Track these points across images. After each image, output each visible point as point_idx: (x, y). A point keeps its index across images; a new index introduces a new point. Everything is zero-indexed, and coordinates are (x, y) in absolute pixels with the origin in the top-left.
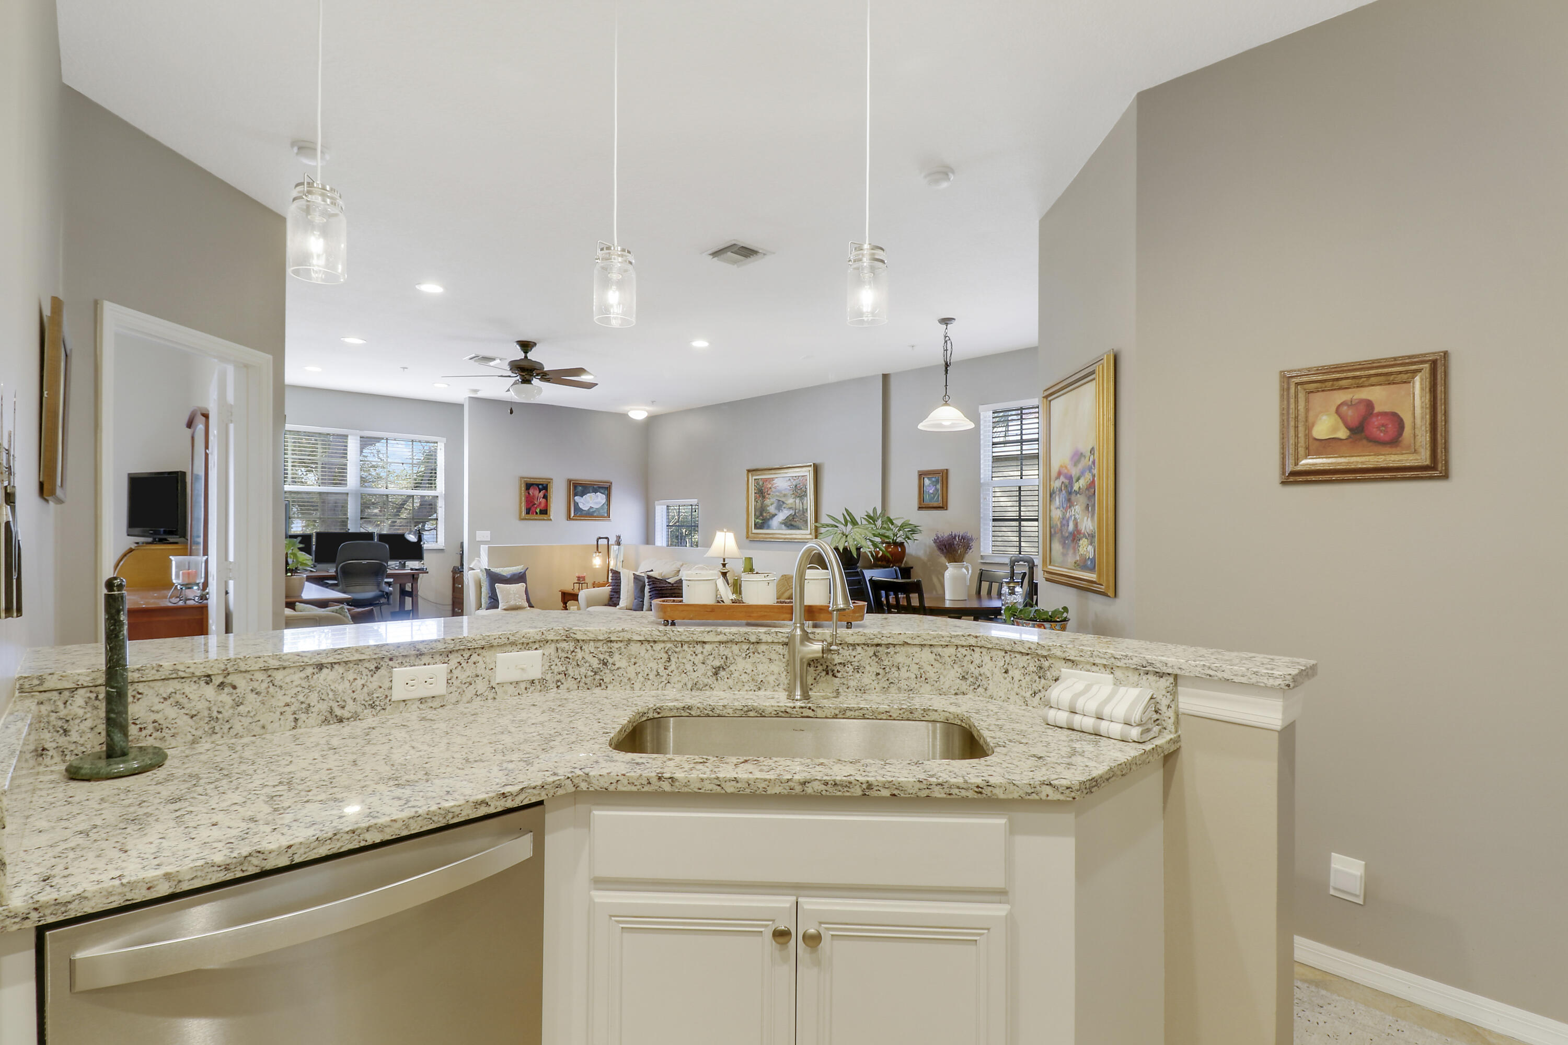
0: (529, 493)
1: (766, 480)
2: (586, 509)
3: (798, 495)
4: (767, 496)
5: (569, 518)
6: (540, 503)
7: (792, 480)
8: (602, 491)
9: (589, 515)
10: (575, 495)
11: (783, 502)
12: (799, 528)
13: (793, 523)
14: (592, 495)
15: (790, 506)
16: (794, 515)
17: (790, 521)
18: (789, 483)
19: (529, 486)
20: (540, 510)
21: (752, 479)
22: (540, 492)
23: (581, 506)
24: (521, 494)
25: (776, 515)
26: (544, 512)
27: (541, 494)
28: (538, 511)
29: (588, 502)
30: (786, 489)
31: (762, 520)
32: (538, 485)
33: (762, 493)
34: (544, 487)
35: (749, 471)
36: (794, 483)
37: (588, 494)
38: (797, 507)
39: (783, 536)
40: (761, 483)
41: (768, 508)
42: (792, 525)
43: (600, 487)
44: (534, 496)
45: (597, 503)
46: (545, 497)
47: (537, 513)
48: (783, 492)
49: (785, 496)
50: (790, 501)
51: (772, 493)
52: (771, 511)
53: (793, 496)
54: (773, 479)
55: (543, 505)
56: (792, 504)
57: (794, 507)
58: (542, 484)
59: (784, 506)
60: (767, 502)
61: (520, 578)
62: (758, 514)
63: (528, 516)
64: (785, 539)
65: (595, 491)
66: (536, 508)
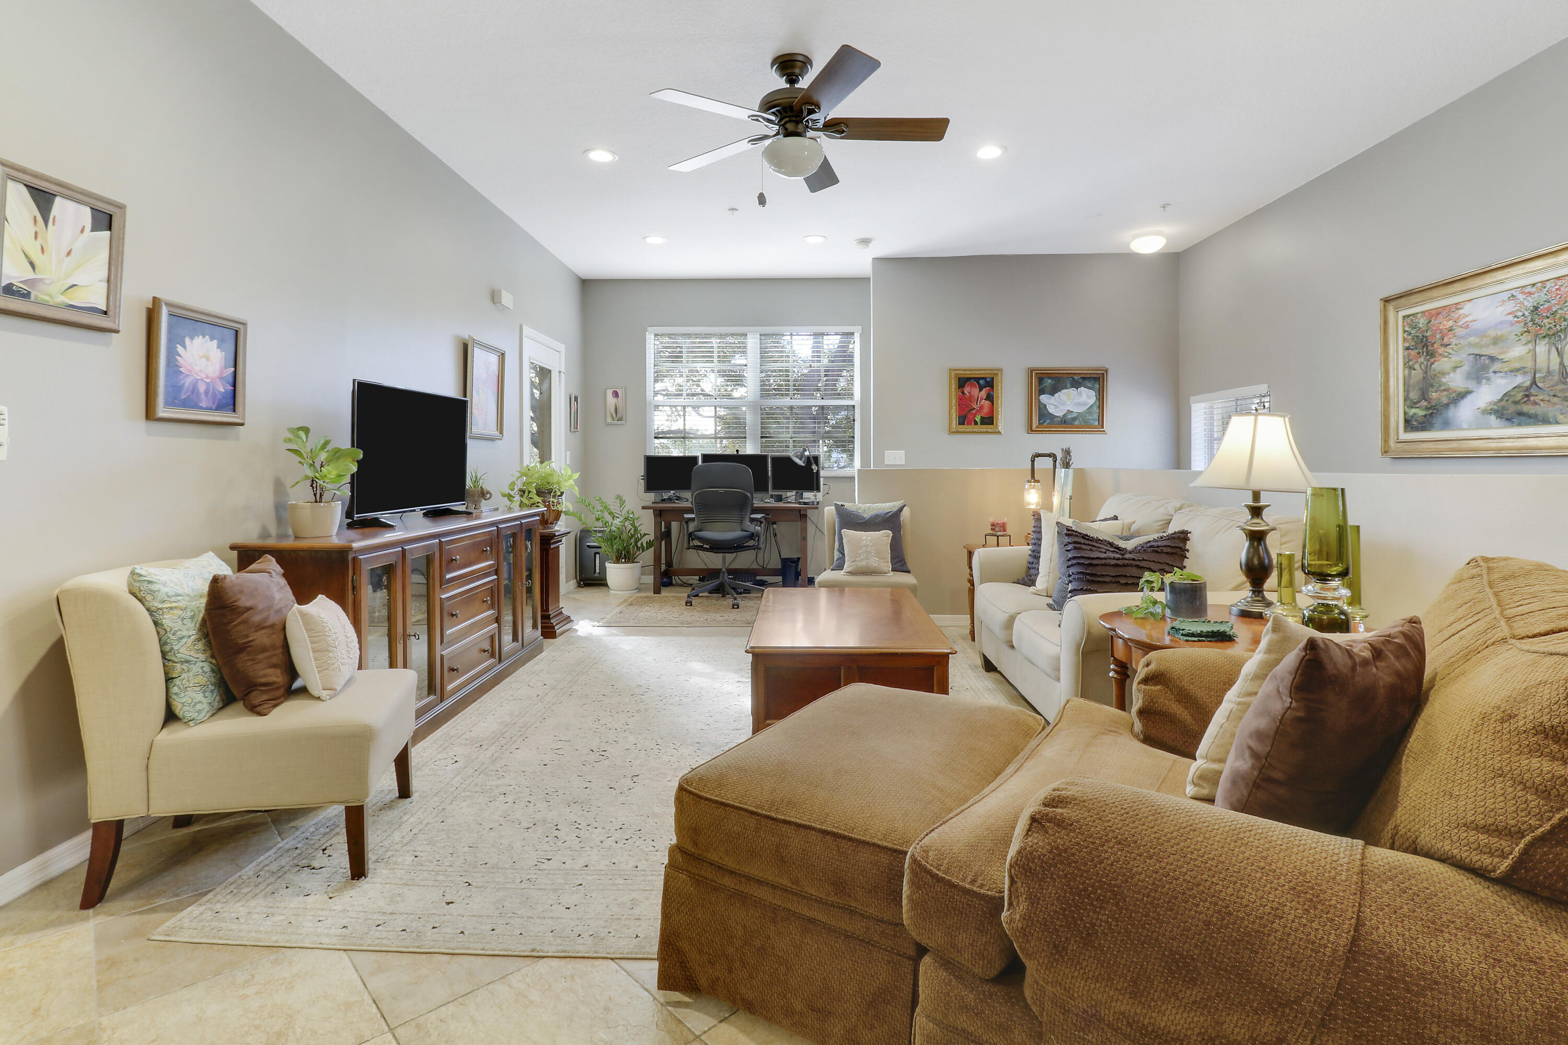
0: (963, 393)
1: (1437, 312)
2: (1060, 414)
3: (1543, 332)
4: (1441, 350)
5: (1031, 430)
6: (982, 407)
7: (1521, 297)
8: (1089, 385)
9: (1067, 424)
10: (1042, 392)
11: (1493, 359)
12: (1545, 421)
13: (1526, 408)
14: (1072, 391)
15: (1517, 365)
16: (1528, 389)
17: (1516, 403)
18: (1511, 306)
19: (962, 382)
20: (982, 418)
21: (1396, 318)
22: (980, 390)
23: (1051, 409)
24: (950, 392)
25: (1469, 392)
26: (989, 420)
27: (984, 393)
28: (978, 419)
29: (1064, 404)
30: (1501, 323)
31: (1427, 409)
32: (977, 380)
33: (1426, 346)
34: (987, 383)
35: (1387, 301)
36: (1529, 303)
37: (1064, 391)
38: (1542, 362)
39: (1493, 444)
40: (1422, 322)
41: (1444, 380)
42: (1521, 414)
43: (1084, 379)
44: (971, 396)
45: (1079, 404)
46: (990, 398)
47: (976, 423)
48: (1492, 333)
49: (1496, 341)
50: (1517, 352)
51: (1454, 341)
52: (1452, 385)
53: (1525, 337)
54: (1457, 306)
55: (986, 410)
56: (1521, 358)
57: (1529, 364)
58: (984, 378)
59: (1497, 366)
60: (1442, 364)
61: (891, 521)
62: (1414, 395)
63: (962, 428)
64: (1499, 450)
65: (1076, 385)
66: (975, 415)
